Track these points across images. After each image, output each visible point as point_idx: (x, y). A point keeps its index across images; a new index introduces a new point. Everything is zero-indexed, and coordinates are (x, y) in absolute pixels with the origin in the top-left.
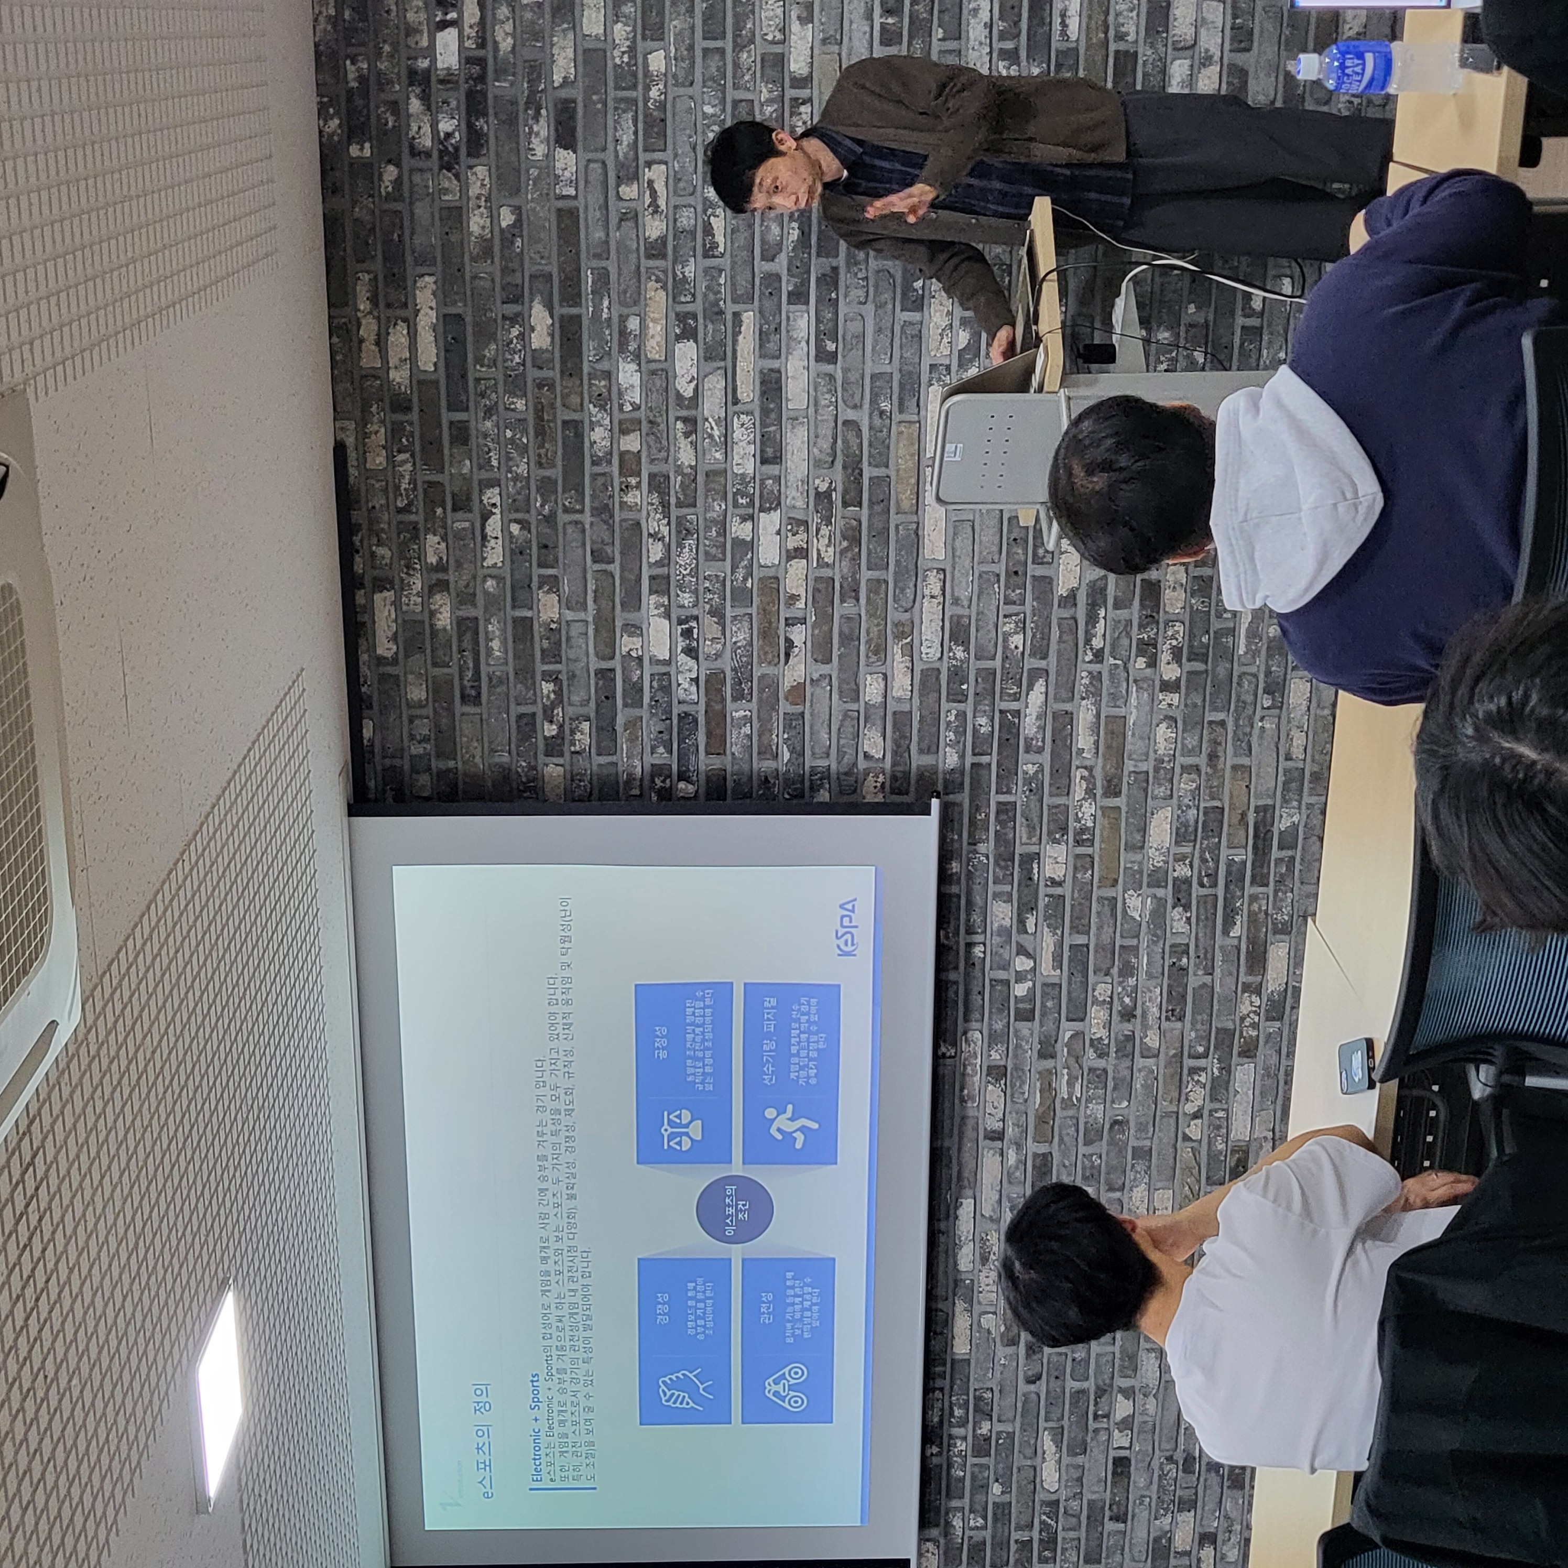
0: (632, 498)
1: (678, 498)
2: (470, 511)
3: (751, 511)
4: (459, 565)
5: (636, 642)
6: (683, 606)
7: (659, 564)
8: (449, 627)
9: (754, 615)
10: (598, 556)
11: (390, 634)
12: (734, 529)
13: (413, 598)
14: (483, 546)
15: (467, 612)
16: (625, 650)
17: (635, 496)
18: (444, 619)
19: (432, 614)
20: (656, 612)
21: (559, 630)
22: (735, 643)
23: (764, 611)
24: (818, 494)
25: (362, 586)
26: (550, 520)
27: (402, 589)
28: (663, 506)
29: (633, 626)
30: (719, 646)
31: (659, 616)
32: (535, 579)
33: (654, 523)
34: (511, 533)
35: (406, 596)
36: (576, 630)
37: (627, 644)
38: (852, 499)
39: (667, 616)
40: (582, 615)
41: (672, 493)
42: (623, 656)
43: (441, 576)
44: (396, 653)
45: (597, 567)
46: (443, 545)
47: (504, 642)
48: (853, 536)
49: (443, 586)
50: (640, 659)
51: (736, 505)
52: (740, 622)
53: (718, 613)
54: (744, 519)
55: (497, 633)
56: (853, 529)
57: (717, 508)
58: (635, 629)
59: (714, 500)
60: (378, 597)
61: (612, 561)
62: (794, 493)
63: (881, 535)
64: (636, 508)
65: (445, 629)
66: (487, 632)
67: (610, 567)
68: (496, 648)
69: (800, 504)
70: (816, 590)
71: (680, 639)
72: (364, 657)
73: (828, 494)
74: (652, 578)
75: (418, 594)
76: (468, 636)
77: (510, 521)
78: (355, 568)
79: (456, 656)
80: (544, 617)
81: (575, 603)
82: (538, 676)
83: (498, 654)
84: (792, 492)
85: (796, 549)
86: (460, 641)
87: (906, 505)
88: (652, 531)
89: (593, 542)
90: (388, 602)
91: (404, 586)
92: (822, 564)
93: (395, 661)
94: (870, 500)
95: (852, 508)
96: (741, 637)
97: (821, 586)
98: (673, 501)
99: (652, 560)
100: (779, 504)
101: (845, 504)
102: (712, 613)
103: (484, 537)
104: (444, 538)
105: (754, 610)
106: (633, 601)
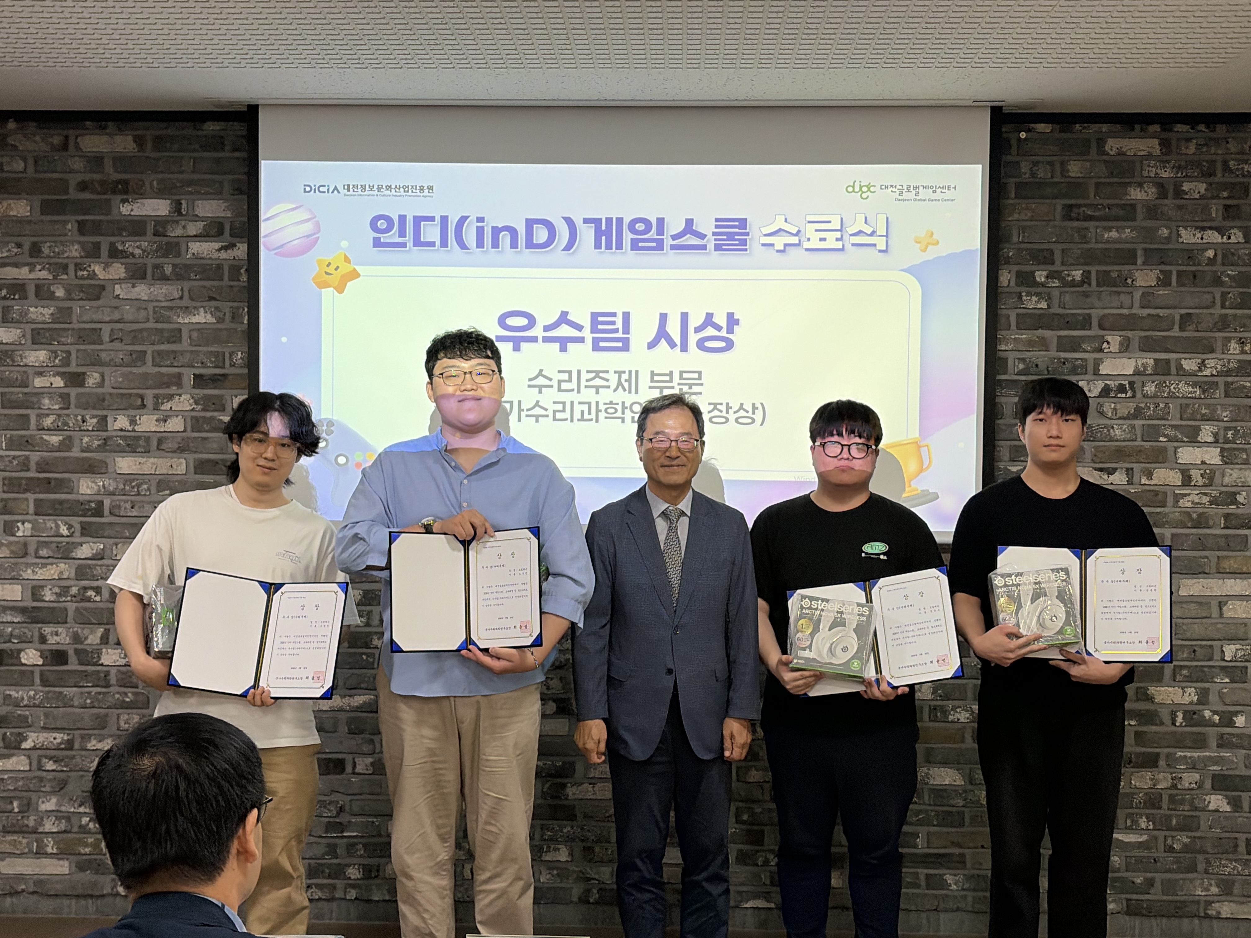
0: (1234, 347)
1: (1232, 383)
2: (1224, 219)
3: (1221, 441)
4: (1180, 207)
5: (1115, 347)
6: (1143, 385)
7: (1180, 367)
8: (1129, 197)
9: (1136, 443)
10: (1186, 320)
11: (1124, 150)
12: (1207, 427)
13: (1154, 169)
14: (1197, 228)
15: (1140, 213)
16: (1109, 338)
17: (1235, 349)
18: (1136, 194)
19: (1140, 185)
20: (1140, 363)
21: (1126, 285)
22: (1113, 427)
23: (1139, 451)
24: (1235, 494)
25: (1164, 130)
26: (1217, 281)
27: (1161, 161)
28: (1227, 371)
29: (1128, 345)
30: (1110, 414)
31: (1136, 367)
32: (1167, 268)
33: (1213, 364)
34: (1207, 250)
35: (1155, 164)
36: (1125, 299)
37: (1114, 340)
38: (1230, 521)
39: (1137, 373)
40: (1137, 304)
41: (1236, 379)
42: (1103, 336)
43: (1171, 194)
44: (1108, 154)
45: (1177, 318)
46: (1197, 196)
47: (1115, 241)
48: (1201, 522)
49: (1163, 193)
50: (1101, 350)
51: (1227, 429)
52: (1130, 432)
53: (1137, 414)
54: (1215, 435)
55: (1124, 236)
56: (1207, 522)
57: (1225, 414)
58: (1125, 348)
59: (1231, 411)
60: (1156, 142)
61: (1182, 329)
62: (1235, 475)
63: (1201, 544)
64: (1225, 349)
65: (1126, 194)
66: (1124, 228)
67: (1177, 327)
68: (1111, 234)
69: (1227, 480)
70: (1156, 493)
71: (1117, 383)
72: (1105, 128)
73: (1235, 502)
74: (1168, 361)
75: (1157, 174)
76: (1121, 213)
77: (1215, 250)
78: (1179, 125)
79: (1106, 202)
80: (1137, 274)
81: (1147, 300)
82: (1087, 268)
83: (1106, 236)
84: (1235, 474)
85: (1190, 477)
86: (1117, 205)
87: (1226, 565)
88: (1207, 362)
89: (1197, 314)
90: (1150, 150)
91: (1164, 163)
92: (1178, 498)
93: (1102, 151)
94: (1230, 535)
95: (1223, 522)
96: (1117, 432)
97: (1160, 497)
98: (1230, 379)
99: (1183, 362)
100: (1226, 463)
101: (1227, 516)
102: (1138, 409)
103: (1203, 229)
104: (1202, 197)
105: (1139, 443)
106: (1147, 346)
